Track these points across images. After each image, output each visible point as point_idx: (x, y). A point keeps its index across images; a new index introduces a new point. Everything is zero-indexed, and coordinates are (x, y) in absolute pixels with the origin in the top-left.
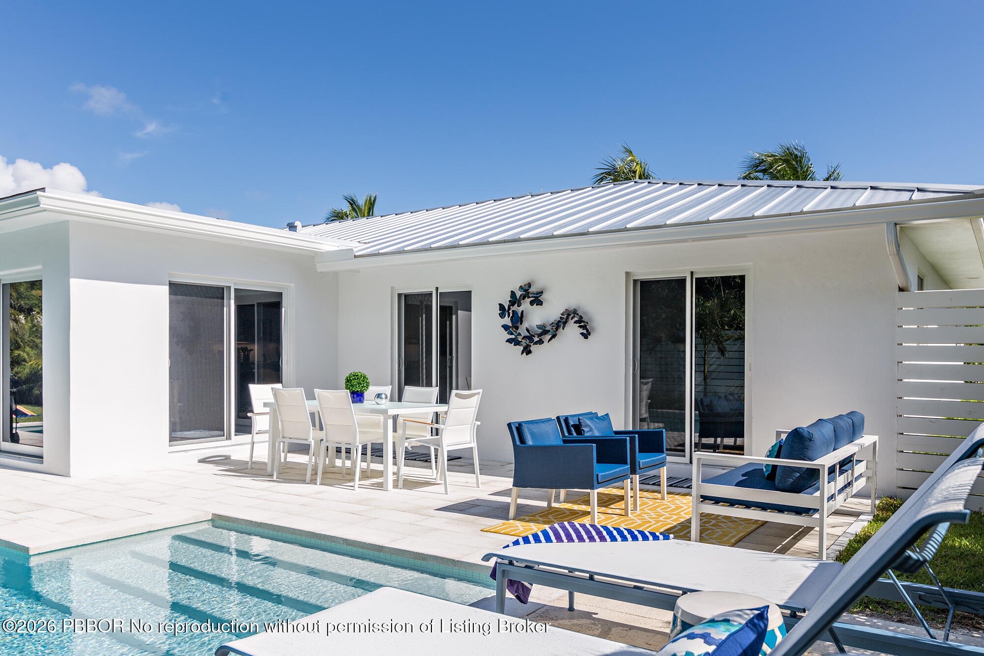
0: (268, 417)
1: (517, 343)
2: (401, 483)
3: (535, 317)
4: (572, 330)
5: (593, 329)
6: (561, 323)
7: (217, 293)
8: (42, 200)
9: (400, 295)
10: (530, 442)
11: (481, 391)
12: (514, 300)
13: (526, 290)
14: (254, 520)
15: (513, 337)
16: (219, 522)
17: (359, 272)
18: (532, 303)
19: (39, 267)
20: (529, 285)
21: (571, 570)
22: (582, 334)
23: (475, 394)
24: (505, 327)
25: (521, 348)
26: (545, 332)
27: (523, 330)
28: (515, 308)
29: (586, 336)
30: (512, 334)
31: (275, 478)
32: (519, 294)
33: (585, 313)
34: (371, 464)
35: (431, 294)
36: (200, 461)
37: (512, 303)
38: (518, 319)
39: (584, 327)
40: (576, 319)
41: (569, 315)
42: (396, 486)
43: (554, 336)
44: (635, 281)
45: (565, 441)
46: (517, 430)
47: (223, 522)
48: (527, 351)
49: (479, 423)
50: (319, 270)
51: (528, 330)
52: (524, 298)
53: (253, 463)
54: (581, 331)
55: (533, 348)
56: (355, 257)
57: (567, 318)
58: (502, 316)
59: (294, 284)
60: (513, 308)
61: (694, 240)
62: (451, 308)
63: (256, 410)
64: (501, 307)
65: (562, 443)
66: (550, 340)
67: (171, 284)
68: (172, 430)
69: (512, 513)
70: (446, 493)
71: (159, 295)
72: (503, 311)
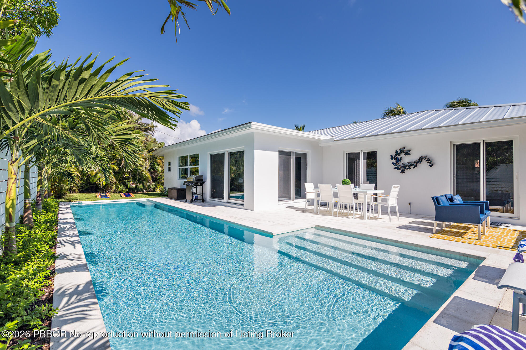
1: (398, 169)
3: (406, 160)
4: (425, 164)
5: (434, 163)
6: (420, 161)
7: (290, 154)
8: (252, 125)
9: (346, 153)
10: (442, 205)
11: (400, 185)
12: (397, 153)
13: (402, 151)
15: (397, 167)
16: (318, 228)
17: (331, 146)
18: (405, 154)
19: (244, 147)
20: (404, 148)
22: (429, 165)
23: (398, 187)
24: (393, 163)
25: (400, 171)
26: (412, 165)
27: (401, 164)
28: (398, 156)
29: (431, 166)
31: (319, 214)
32: (399, 151)
33: (430, 158)
35: (360, 153)
36: (287, 207)
37: (396, 155)
38: (399, 160)
39: (430, 163)
40: (426, 160)
41: (422, 158)
43: (416, 166)
44: (454, 145)
46: (436, 200)
47: (320, 228)
48: (403, 172)
49: (398, 197)
50: (320, 146)
51: (403, 164)
52: (402, 153)
53: (306, 209)
54: (429, 164)
55: (406, 171)
56: (335, 141)
57: (422, 160)
58: (392, 159)
59: (310, 151)
60: (396, 157)
63: (307, 191)
64: (392, 156)
65: (449, 205)
66: (414, 167)
67: (279, 151)
68: (279, 197)
69: (434, 231)
70: (390, 222)
71: (276, 155)
72: (392, 158)
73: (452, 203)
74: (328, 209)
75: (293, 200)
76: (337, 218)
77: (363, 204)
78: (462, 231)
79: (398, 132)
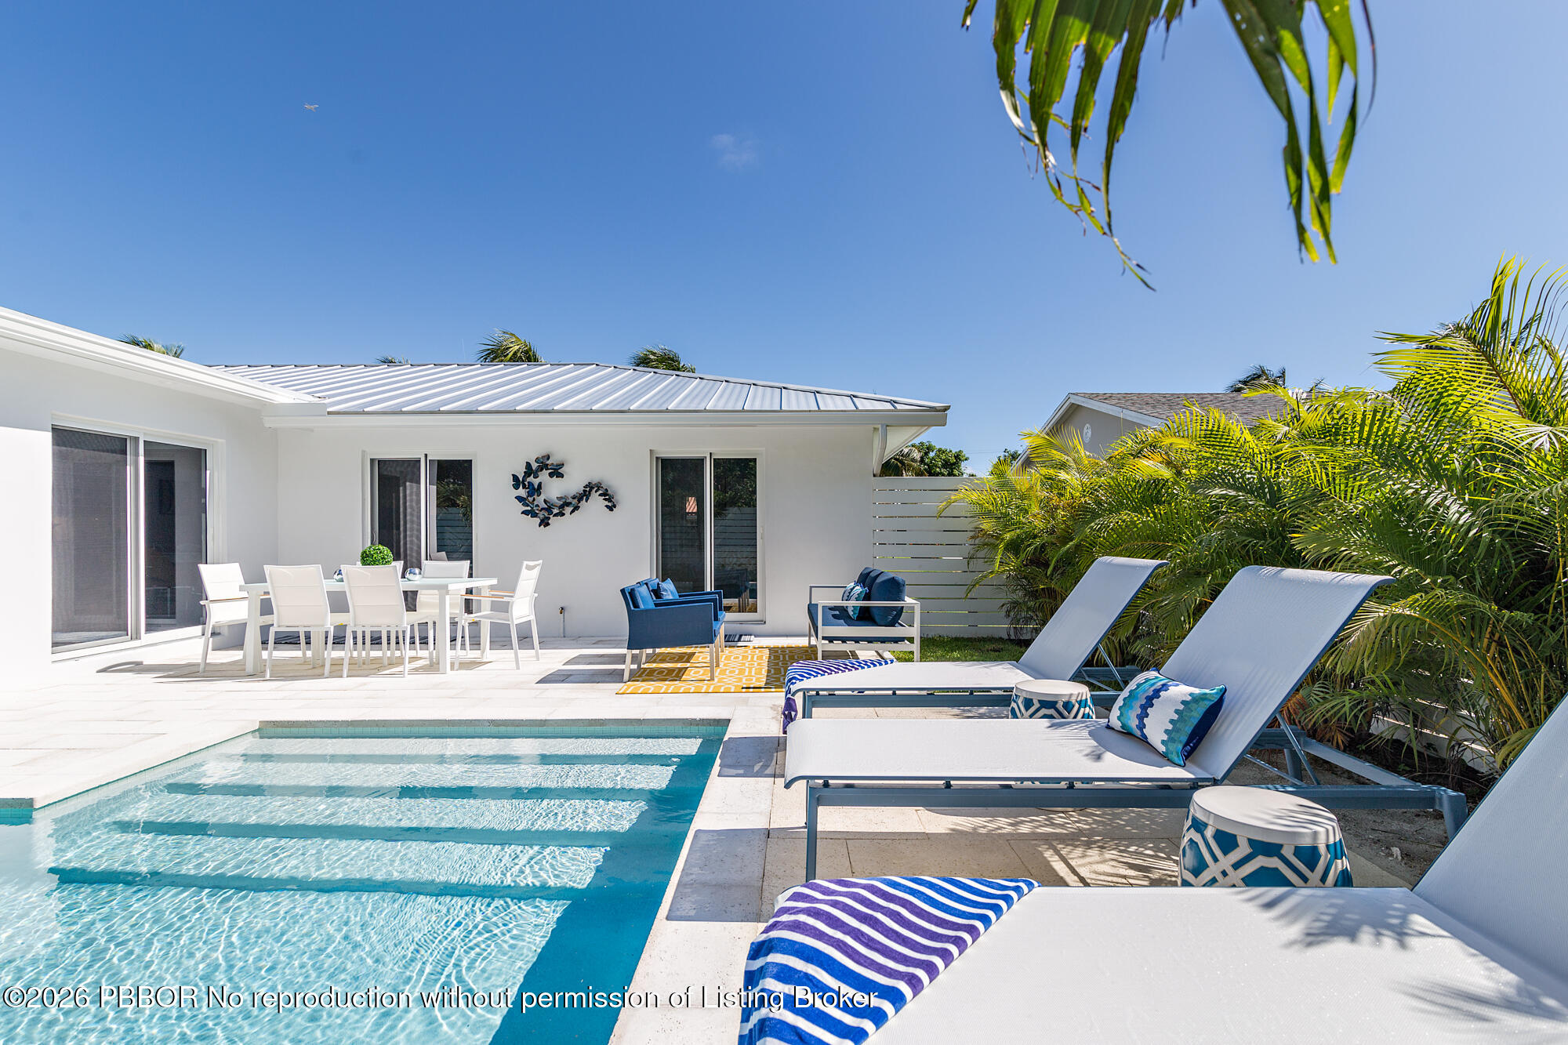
1: (535, 515)
2: (456, 666)
3: (554, 489)
4: (596, 502)
5: (618, 502)
6: (585, 495)
7: (118, 446)
9: (372, 461)
10: (642, 607)
11: (541, 561)
12: (529, 471)
13: (543, 463)
15: (529, 508)
16: (272, 730)
17: (312, 431)
18: (551, 475)
20: (548, 458)
22: (607, 506)
23: (535, 567)
24: (519, 498)
25: (538, 521)
26: (568, 504)
27: (540, 500)
28: (531, 479)
29: (611, 509)
30: (528, 506)
31: (268, 677)
32: (535, 466)
33: (609, 486)
35: (418, 461)
36: (101, 671)
37: (527, 474)
38: (536, 490)
39: (609, 500)
40: (600, 492)
41: (592, 488)
42: (452, 668)
43: (576, 508)
44: (657, 459)
45: (656, 605)
47: (280, 730)
48: (545, 523)
49: (536, 595)
50: (267, 425)
51: (545, 501)
52: (541, 470)
54: (607, 503)
55: (553, 520)
56: (329, 413)
57: (590, 492)
58: (516, 487)
59: (223, 441)
60: (528, 480)
61: (711, 426)
63: (211, 598)
64: (515, 478)
65: (653, 606)
66: (572, 512)
67: (56, 430)
68: (55, 631)
69: (626, 676)
70: (518, 668)
71: (37, 445)
72: (517, 482)
73: (659, 601)
74: (304, 654)
75: (138, 637)
76: (346, 682)
77: (435, 623)
78: (679, 665)
79: (534, 412)
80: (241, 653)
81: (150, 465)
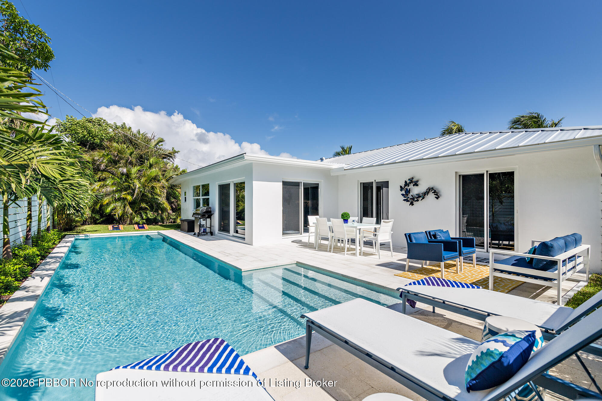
0: (314, 227)
1: (408, 201)
2: (362, 254)
3: (415, 191)
4: (431, 196)
5: (441, 195)
6: (426, 193)
7: (297, 184)
8: (245, 157)
9: (361, 183)
10: (414, 241)
12: (406, 184)
13: (411, 180)
14: (310, 265)
15: (406, 198)
16: (299, 265)
17: (346, 175)
18: (414, 185)
19: (244, 178)
20: (413, 178)
21: (434, 298)
22: (436, 197)
23: (391, 221)
24: (403, 195)
25: (409, 203)
26: (420, 197)
27: (410, 196)
28: (407, 187)
29: (437, 198)
30: (405, 197)
31: (317, 249)
32: (408, 182)
33: (437, 189)
34: (351, 246)
35: (373, 183)
36: (293, 242)
37: (405, 185)
38: (408, 192)
39: (437, 195)
40: (433, 191)
41: (430, 190)
42: (360, 255)
43: (423, 198)
44: (460, 176)
45: (429, 242)
46: (409, 237)
48: (412, 204)
49: (392, 232)
50: (332, 175)
51: (412, 196)
52: (410, 183)
53: (309, 243)
54: (435, 196)
55: (414, 203)
56: (345, 170)
57: (429, 191)
58: (401, 190)
59: (322, 181)
61: (488, 158)
62: (380, 187)
63: (310, 225)
64: (401, 187)
66: (422, 200)
67: (283, 182)
68: (283, 230)
69: (407, 268)
70: (380, 259)
71: (279, 186)
72: (402, 189)
74: (341, 245)
75: (301, 234)
79: (403, 162)
80: (328, 242)
81: (304, 189)
